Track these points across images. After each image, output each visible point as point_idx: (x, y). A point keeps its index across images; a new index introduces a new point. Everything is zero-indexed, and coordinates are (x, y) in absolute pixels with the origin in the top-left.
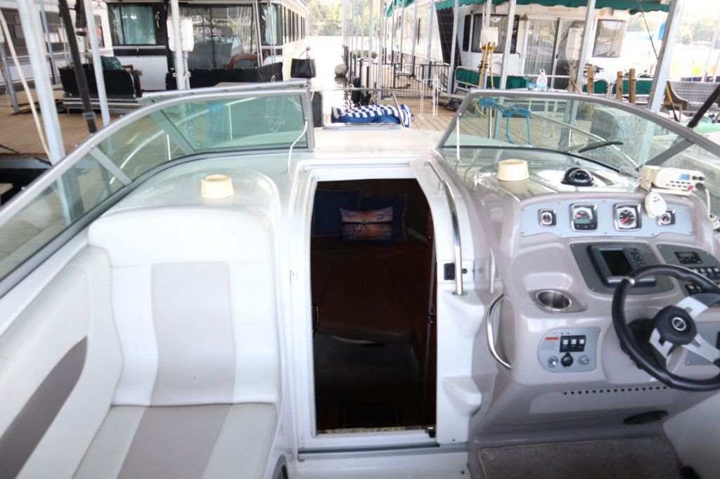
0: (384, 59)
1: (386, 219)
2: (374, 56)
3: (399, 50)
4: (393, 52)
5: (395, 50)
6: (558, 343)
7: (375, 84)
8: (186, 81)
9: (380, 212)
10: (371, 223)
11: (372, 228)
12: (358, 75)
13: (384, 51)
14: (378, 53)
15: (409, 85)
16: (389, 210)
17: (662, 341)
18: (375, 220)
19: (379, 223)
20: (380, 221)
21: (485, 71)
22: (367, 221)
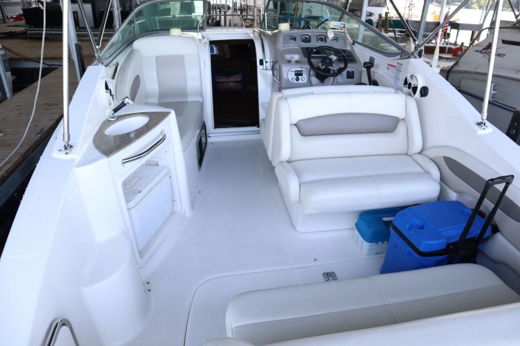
0: (235, 10)
1: (238, 79)
2: (229, 8)
3: (245, 3)
4: (241, 4)
5: (243, 3)
6: (294, 73)
7: (230, 20)
8: (119, 14)
9: (235, 76)
10: (231, 82)
11: (232, 84)
12: (218, 19)
13: (235, 4)
14: (231, 6)
15: (252, 25)
16: (240, 75)
17: (322, 66)
18: (233, 80)
19: (235, 81)
20: (236, 80)
21: (297, 13)
22: (229, 81)
